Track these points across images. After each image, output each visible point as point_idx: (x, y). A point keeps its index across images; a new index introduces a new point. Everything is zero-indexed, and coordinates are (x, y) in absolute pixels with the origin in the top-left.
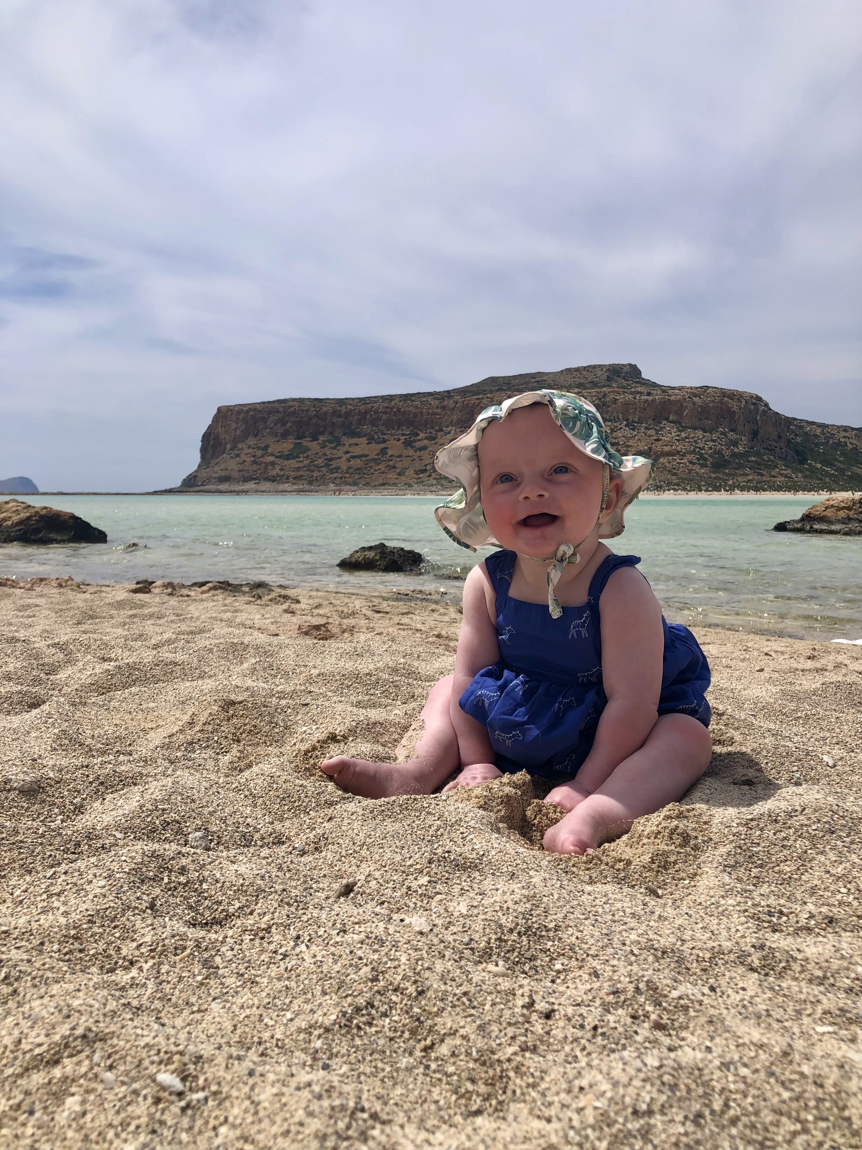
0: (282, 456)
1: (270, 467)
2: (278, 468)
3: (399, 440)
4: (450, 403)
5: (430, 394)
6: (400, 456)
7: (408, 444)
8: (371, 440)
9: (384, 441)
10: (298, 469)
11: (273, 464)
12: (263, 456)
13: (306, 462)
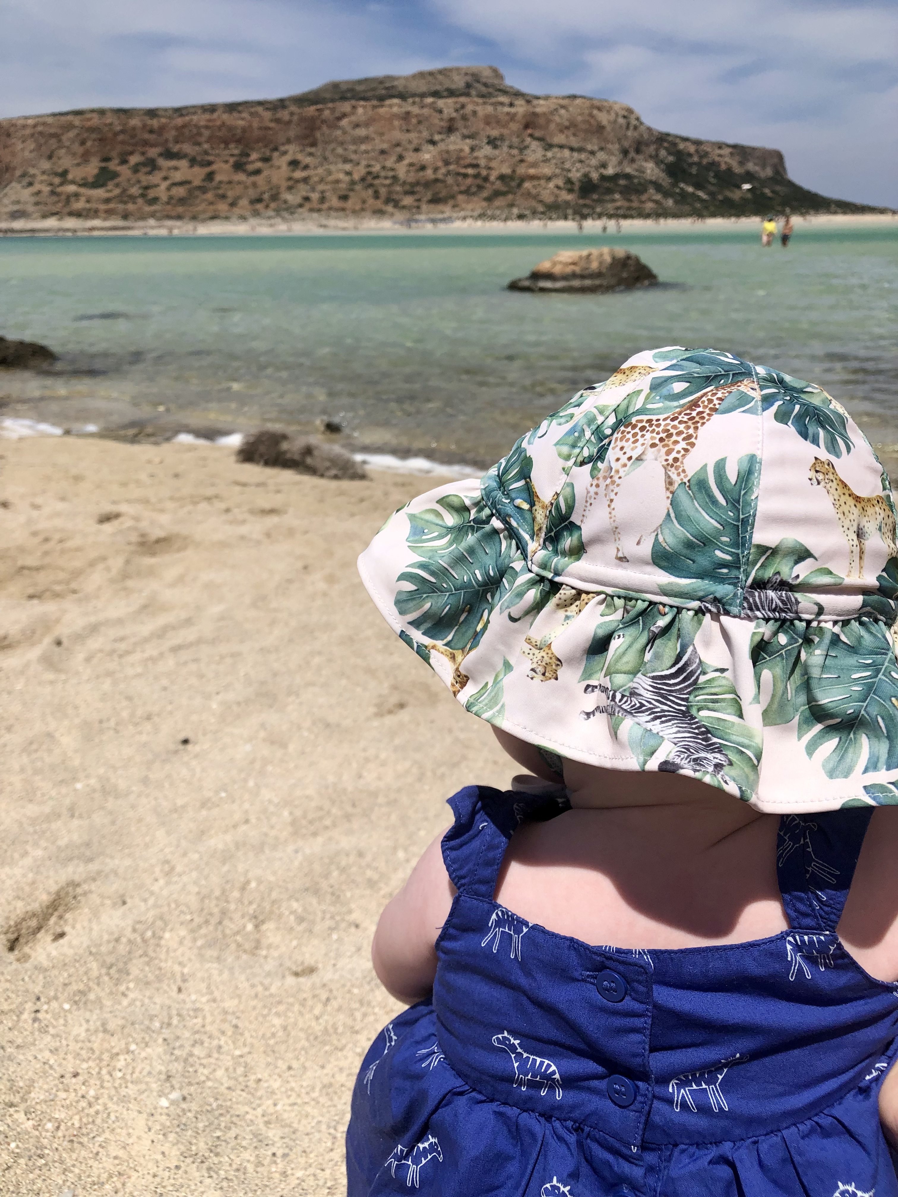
0: (85, 184)
1: (73, 199)
2: (83, 199)
3: (226, 162)
4: (284, 115)
5: (260, 103)
6: (230, 182)
7: (238, 167)
8: (193, 162)
9: (210, 163)
10: (107, 201)
11: (77, 195)
12: (62, 184)
13: (117, 191)
